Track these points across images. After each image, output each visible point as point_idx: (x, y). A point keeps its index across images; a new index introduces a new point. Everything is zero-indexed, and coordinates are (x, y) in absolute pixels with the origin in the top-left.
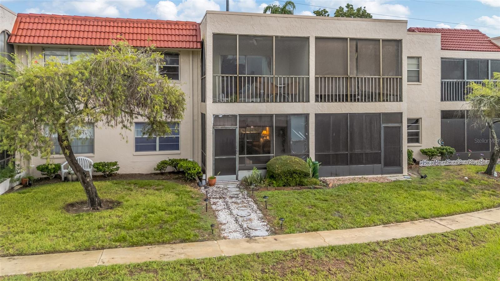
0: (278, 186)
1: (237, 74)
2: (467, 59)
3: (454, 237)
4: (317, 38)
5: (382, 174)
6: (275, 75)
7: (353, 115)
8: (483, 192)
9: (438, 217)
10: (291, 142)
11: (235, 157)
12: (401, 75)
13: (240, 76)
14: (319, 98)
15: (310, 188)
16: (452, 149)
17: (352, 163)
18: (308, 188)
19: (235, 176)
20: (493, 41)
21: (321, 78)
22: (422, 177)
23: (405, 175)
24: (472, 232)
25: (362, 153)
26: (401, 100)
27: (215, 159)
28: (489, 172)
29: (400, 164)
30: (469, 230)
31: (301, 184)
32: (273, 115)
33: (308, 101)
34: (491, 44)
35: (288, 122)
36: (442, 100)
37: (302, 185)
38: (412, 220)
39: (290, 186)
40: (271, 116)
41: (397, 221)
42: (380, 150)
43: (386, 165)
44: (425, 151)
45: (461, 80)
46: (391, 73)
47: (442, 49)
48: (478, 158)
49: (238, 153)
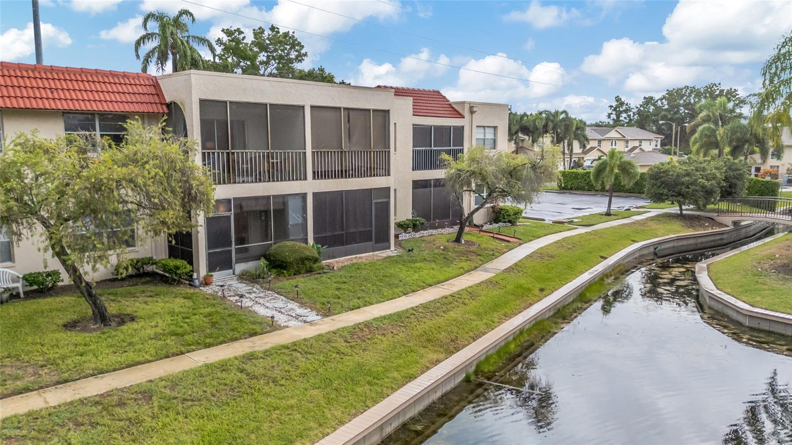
0: (290, 275)
1: (228, 149)
2: (434, 126)
3: (459, 296)
4: (312, 107)
5: (373, 252)
6: (271, 149)
7: (348, 192)
8: (460, 259)
9: (439, 283)
10: (289, 226)
11: (230, 248)
12: (389, 148)
13: (232, 151)
14: (316, 175)
15: (320, 273)
16: (423, 220)
17: (347, 244)
18: (318, 273)
19: (232, 270)
20: (454, 106)
21: (317, 152)
22: (409, 251)
23: (392, 251)
24: (468, 290)
25: (356, 232)
26: (389, 175)
27: (209, 254)
28: (458, 240)
29: (388, 240)
30: (466, 289)
31: (310, 271)
32: (270, 196)
33: (305, 179)
34: (452, 109)
35: (285, 204)
36: (413, 170)
37: (312, 272)
38: (422, 289)
39: (300, 273)
40: (268, 197)
41: (413, 291)
42: (371, 227)
43: (376, 242)
44: (401, 223)
45: (428, 148)
46: (380, 147)
47: (414, 115)
48: (443, 227)
49: (233, 243)
